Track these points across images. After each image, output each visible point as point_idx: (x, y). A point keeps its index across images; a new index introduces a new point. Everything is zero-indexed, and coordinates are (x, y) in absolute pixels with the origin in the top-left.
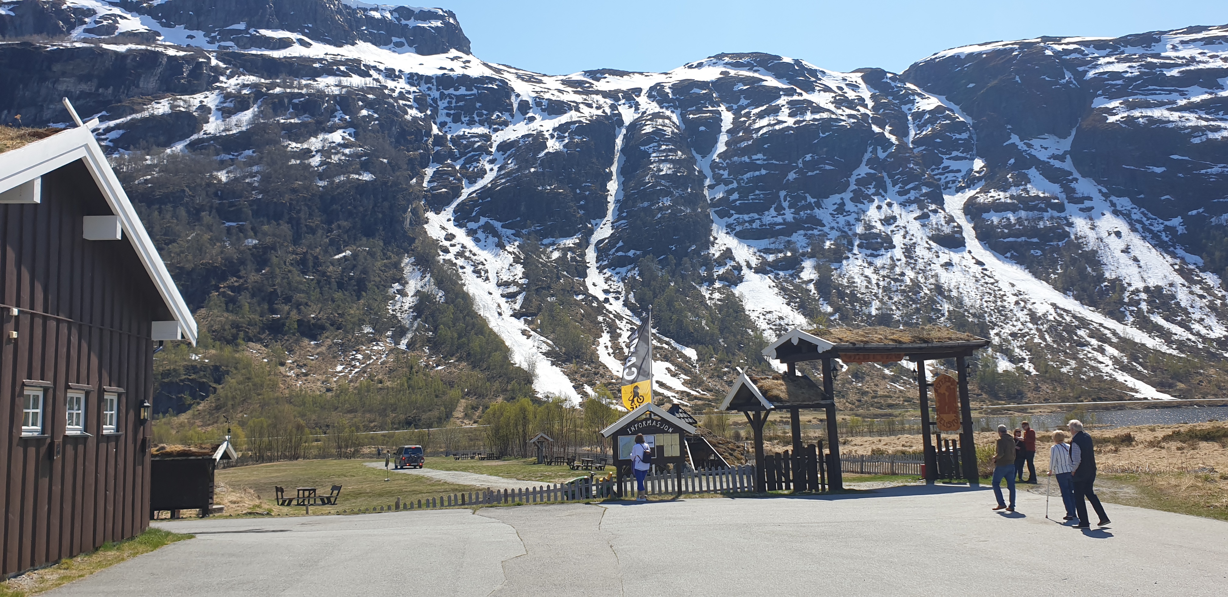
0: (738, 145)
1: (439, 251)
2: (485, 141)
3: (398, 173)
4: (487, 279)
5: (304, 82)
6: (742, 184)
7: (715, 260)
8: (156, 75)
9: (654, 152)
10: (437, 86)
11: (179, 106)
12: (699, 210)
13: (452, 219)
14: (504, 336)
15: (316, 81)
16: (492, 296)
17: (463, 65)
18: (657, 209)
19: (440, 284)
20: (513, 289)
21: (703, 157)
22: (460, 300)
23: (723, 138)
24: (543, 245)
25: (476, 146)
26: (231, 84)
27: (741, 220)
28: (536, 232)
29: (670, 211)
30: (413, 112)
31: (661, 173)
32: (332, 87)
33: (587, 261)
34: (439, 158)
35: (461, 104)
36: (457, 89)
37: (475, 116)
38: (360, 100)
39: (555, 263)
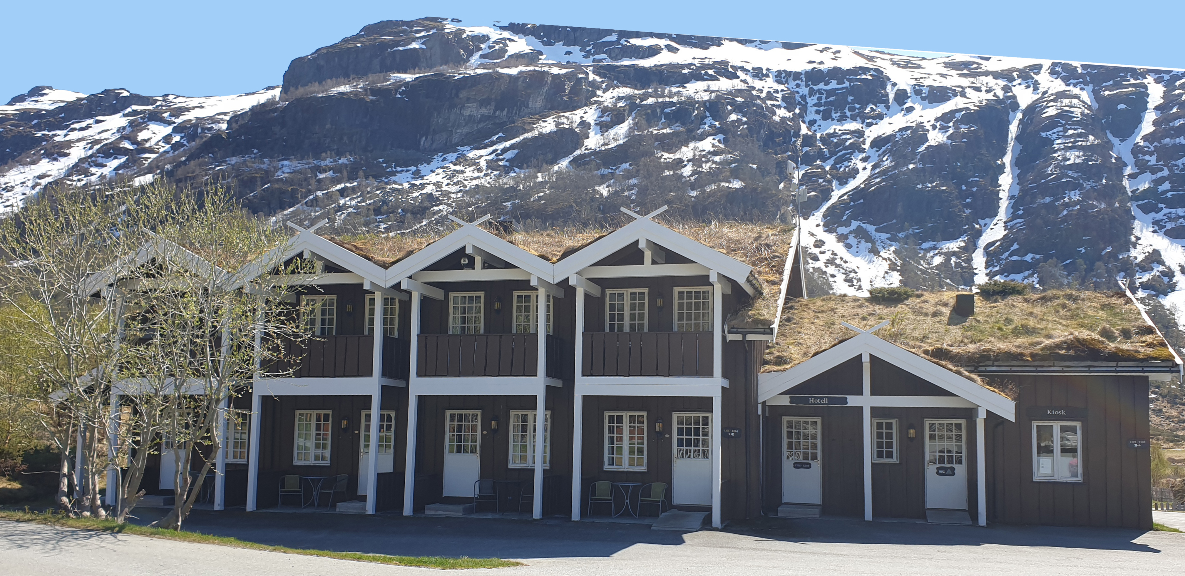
0: (1171, 124)
1: (808, 259)
2: (857, 137)
3: (767, 179)
4: (860, 287)
5: (674, 90)
6: (1176, 172)
7: (1138, 265)
8: (542, 95)
9: (1059, 138)
10: (806, 82)
11: (563, 123)
12: (1117, 205)
13: (822, 224)
15: (685, 87)
17: (833, 56)
18: (1062, 205)
21: (1122, 141)
23: (1150, 117)
24: (922, 249)
25: (848, 143)
26: (607, 97)
27: (1173, 216)
28: (915, 235)
29: (1078, 207)
30: (782, 113)
31: (1068, 163)
32: (701, 93)
33: (974, 267)
34: (808, 160)
35: (831, 99)
36: (827, 84)
37: (846, 111)
38: (728, 104)
39: (936, 270)
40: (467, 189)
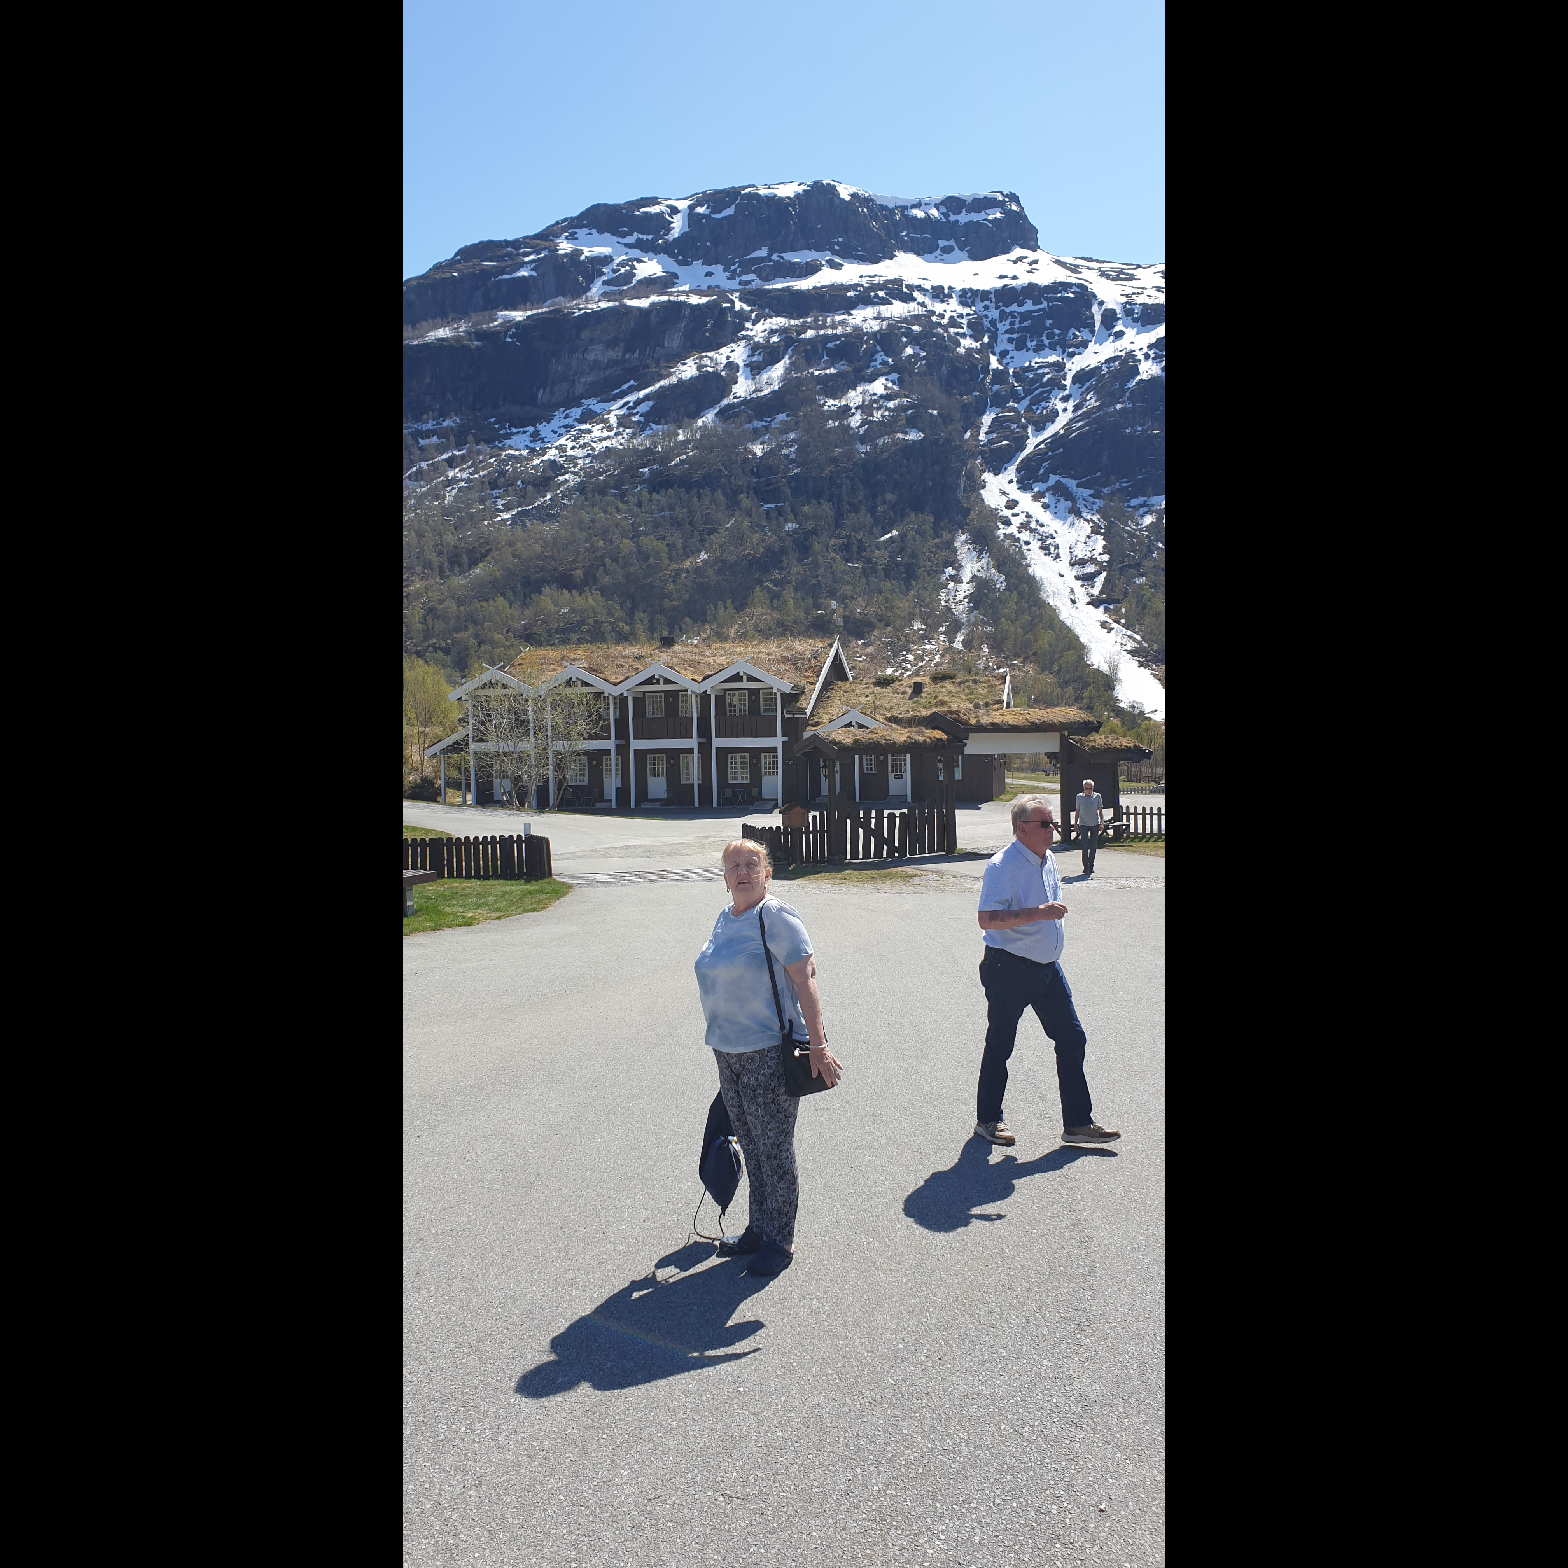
1: (999, 524)
2: (1057, 371)
3: (950, 427)
4: (1058, 556)
5: (838, 318)
8: (680, 331)
10: (996, 303)
11: (706, 366)
13: (1015, 480)
14: (1079, 631)
15: (851, 315)
16: (1064, 579)
17: (1029, 268)
19: (1000, 567)
20: (1090, 569)
22: (1025, 586)
24: (1130, 507)
25: (1045, 379)
26: (758, 331)
28: (1122, 490)
30: (967, 343)
32: (870, 321)
34: (999, 401)
35: (1026, 323)
36: (1021, 305)
37: (1044, 338)
38: (903, 334)
39: (1146, 531)
40: (596, 453)
